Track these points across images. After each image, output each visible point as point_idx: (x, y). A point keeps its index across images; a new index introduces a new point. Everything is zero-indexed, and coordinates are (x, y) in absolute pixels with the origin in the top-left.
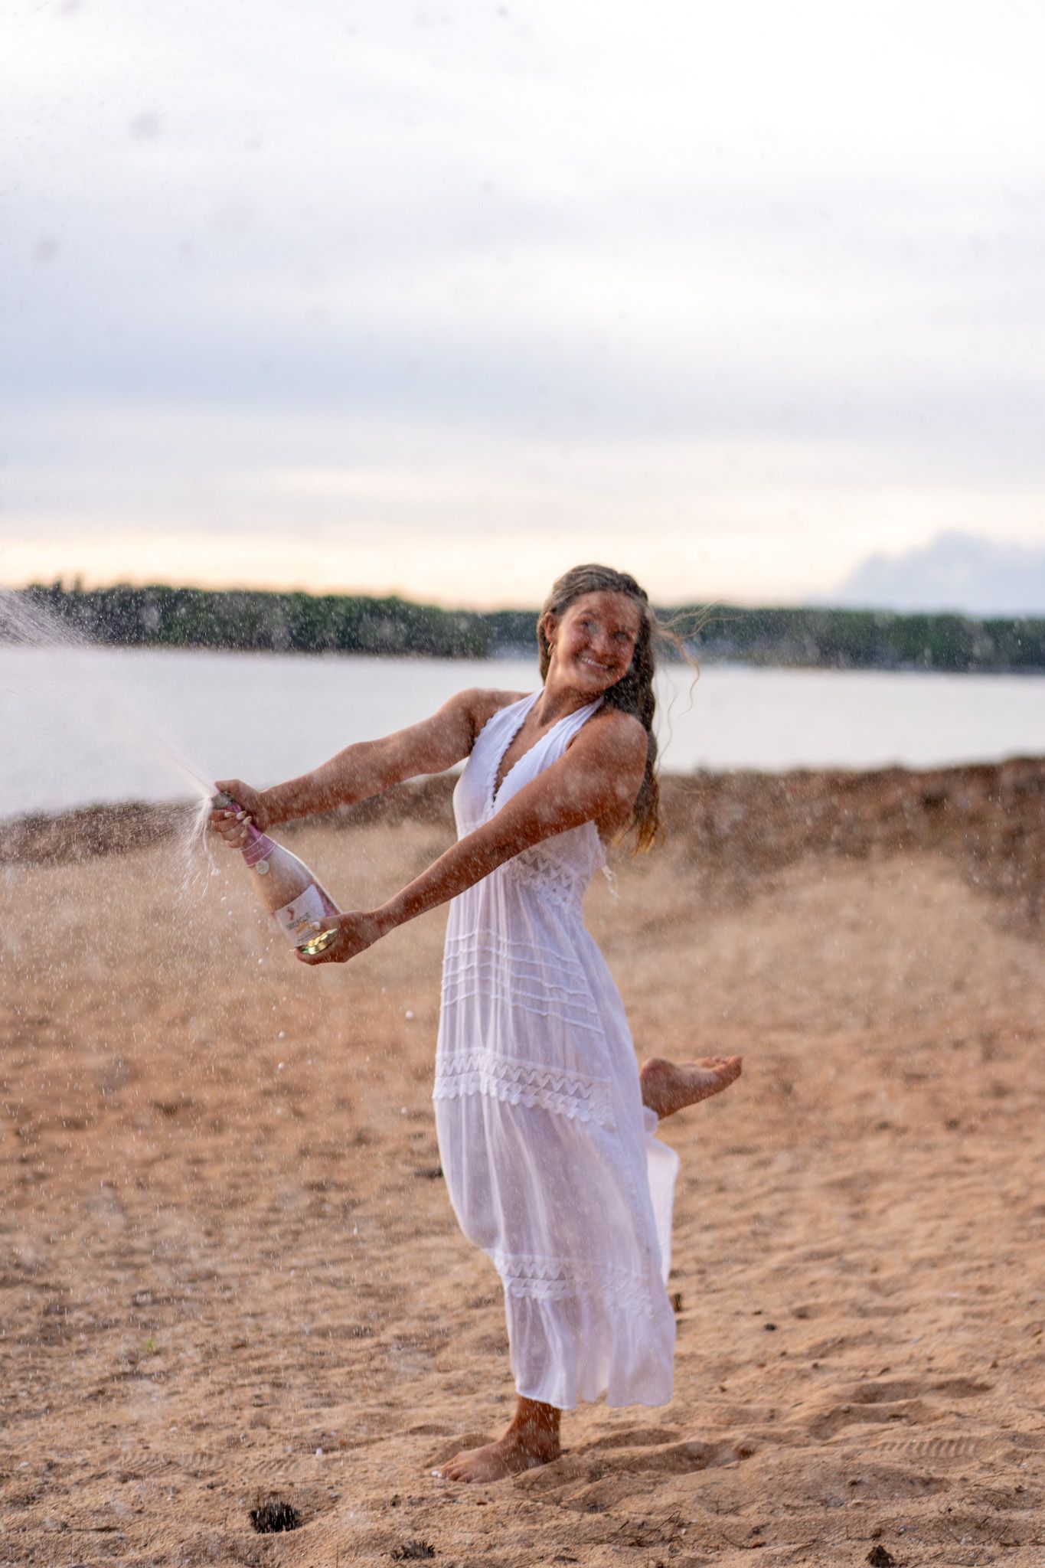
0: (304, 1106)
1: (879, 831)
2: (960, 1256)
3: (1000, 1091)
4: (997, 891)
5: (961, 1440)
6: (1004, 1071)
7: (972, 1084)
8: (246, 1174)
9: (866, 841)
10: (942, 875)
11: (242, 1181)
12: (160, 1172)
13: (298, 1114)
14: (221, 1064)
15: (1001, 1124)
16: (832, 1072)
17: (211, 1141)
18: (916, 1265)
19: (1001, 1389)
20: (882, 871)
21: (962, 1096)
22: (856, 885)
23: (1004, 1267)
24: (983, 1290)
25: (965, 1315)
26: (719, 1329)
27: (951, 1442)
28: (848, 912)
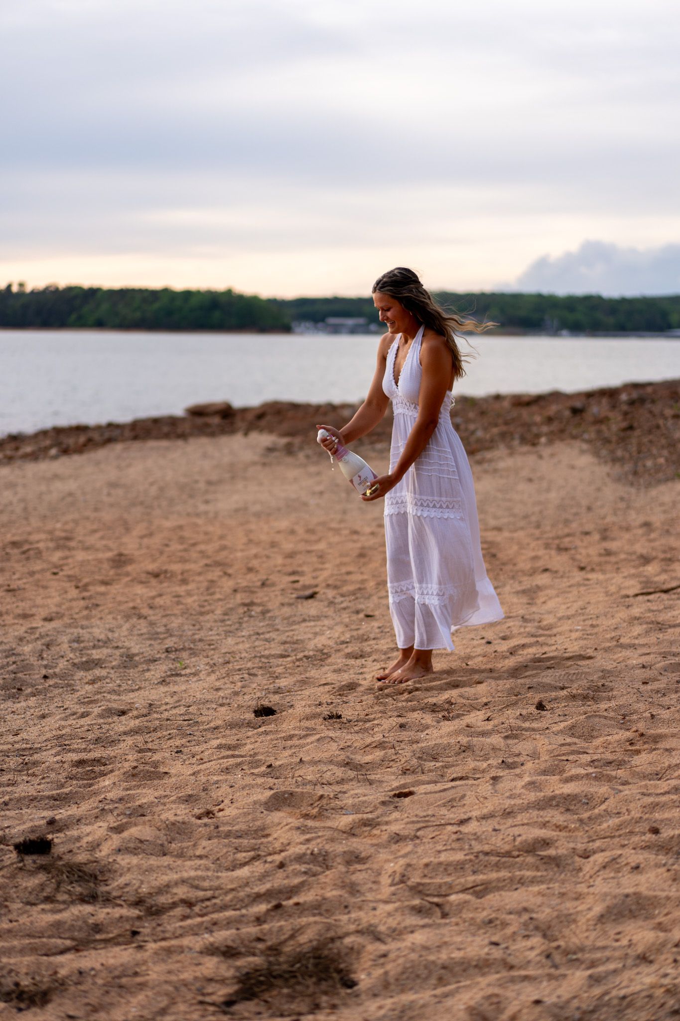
0: (230, 571)
1: (545, 429)
2: (583, 614)
3: (608, 553)
4: (615, 460)
5: (578, 673)
6: (613, 545)
7: (593, 551)
8: (206, 601)
9: (538, 436)
10: (582, 452)
11: (206, 604)
12: (159, 601)
13: (225, 574)
14: (180, 554)
15: (609, 567)
16: (515, 548)
17: (184, 588)
18: (560, 619)
19: (599, 657)
20: (546, 451)
21: (588, 555)
22: (531, 459)
23: (604, 617)
24: (592, 626)
25: (583, 634)
26: (464, 644)
27: (574, 674)
28: (525, 473)
